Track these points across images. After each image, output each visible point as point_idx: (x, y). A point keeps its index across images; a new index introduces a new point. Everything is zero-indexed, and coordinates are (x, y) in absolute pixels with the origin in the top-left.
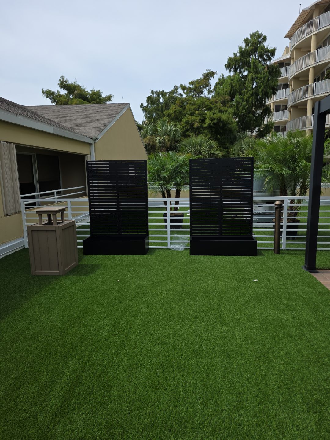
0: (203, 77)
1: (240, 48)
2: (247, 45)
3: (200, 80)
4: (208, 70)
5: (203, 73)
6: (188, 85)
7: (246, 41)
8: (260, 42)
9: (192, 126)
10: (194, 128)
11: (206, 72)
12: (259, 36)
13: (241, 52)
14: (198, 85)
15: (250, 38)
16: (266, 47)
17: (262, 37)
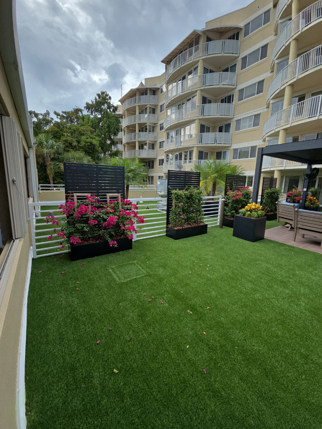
0: (74, 110)
1: (96, 99)
2: (99, 98)
3: (71, 112)
4: (77, 107)
5: (73, 108)
6: (61, 114)
7: (98, 95)
8: (107, 99)
9: (71, 144)
10: (72, 146)
11: (76, 108)
12: (107, 95)
13: (96, 102)
14: (71, 116)
15: (101, 94)
16: (111, 103)
17: (109, 96)
